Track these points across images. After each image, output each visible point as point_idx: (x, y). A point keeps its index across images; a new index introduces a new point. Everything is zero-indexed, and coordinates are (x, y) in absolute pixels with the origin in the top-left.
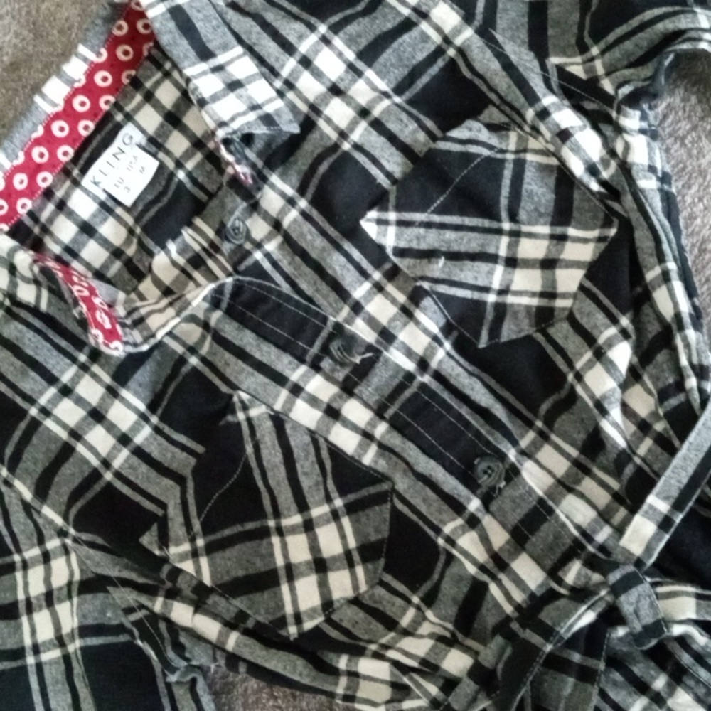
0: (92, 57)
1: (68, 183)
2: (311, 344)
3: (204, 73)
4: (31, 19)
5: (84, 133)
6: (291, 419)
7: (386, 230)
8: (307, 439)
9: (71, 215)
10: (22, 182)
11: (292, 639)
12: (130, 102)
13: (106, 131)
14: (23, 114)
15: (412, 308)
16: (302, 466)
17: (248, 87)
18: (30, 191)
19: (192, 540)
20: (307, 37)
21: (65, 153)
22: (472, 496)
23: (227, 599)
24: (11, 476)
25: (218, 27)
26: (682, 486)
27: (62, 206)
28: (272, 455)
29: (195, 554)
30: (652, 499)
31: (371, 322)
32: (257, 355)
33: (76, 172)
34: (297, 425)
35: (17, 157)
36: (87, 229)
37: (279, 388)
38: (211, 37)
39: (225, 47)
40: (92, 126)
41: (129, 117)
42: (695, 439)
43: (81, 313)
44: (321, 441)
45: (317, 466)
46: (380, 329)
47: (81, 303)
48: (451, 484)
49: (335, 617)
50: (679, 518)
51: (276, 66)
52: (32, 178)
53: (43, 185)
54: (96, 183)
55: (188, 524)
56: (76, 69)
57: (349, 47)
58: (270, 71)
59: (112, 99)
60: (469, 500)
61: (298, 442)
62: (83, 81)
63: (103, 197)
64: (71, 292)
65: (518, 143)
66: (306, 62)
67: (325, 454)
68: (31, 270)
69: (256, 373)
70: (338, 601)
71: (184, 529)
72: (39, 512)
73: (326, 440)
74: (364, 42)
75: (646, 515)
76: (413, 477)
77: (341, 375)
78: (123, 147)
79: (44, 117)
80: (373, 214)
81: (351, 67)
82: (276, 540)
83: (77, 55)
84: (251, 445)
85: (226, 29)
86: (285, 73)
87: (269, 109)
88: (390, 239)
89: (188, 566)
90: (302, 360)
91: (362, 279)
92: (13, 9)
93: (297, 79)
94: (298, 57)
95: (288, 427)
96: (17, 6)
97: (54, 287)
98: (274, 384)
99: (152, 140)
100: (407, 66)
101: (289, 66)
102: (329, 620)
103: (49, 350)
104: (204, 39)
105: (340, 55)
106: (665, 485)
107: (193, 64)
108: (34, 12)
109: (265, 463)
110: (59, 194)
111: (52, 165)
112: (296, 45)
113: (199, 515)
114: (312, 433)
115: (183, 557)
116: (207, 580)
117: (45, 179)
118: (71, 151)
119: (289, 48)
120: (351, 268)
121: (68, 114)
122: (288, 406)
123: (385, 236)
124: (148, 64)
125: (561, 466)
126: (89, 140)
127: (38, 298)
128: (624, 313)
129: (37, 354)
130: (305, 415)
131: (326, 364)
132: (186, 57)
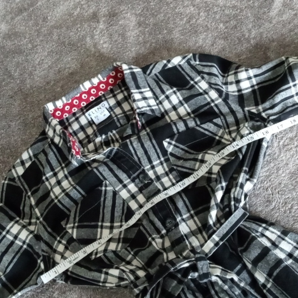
0: (101, 79)
1: (81, 113)
2: (134, 173)
3: (136, 93)
4: (82, 62)
5: (91, 100)
6: (119, 194)
7: (170, 146)
8: (122, 202)
9: (79, 122)
10: (68, 108)
11: (92, 259)
12: (108, 96)
13: (98, 101)
14: (75, 89)
15: (169, 173)
16: (117, 209)
17: (149, 100)
18: (69, 112)
19: (74, 223)
20: (169, 90)
21: (83, 104)
22: (164, 229)
23: (79, 244)
24: (31, 195)
25: (144, 81)
26: (224, 234)
27: (77, 119)
28: (109, 203)
29: (73, 228)
30: (214, 236)
31: (155, 173)
32: (116, 172)
33: (85, 110)
34: (120, 196)
35: (69, 101)
36: (82, 128)
37: (119, 184)
38: (141, 83)
39: (145, 87)
40: (94, 98)
41: (106, 99)
42: (231, 220)
43: (70, 145)
44: (126, 204)
45: (121, 211)
46: (157, 175)
47: (71, 142)
48: (159, 224)
49: (107, 254)
50: (221, 243)
51: (158, 96)
52: (71, 108)
53: (74, 111)
54: (89, 115)
55: (75, 218)
56: (95, 81)
57: (182, 96)
58: (156, 98)
59: (103, 93)
60: (162, 230)
61: (118, 202)
62: (96, 85)
63: (90, 119)
64: (69, 139)
65: (222, 134)
66: (167, 97)
67: (125, 208)
68: (60, 131)
69: (114, 177)
70: (109, 250)
71: (73, 219)
72: (34, 210)
73: (128, 204)
74: (186, 96)
75: (211, 241)
76: (149, 222)
77: (140, 185)
78: (101, 107)
79: (81, 91)
80: (168, 140)
81: (180, 102)
82: (99, 230)
83: (97, 77)
84: (103, 198)
85: (146, 82)
86: (160, 99)
87: (154, 108)
88: (170, 149)
89: (70, 231)
90: (129, 177)
91: (158, 159)
92: (77, 58)
93: (164, 101)
94: (165, 95)
95: (117, 196)
96: (79, 57)
97: (65, 139)
98: (118, 182)
99: (110, 107)
100: (197, 105)
101: (162, 97)
102: (104, 255)
103: (55, 160)
104: (139, 83)
105: (178, 98)
106: (219, 232)
107: (134, 89)
108: (83, 60)
109: (106, 205)
110: (78, 115)
111: (78, 106)
112: (165, 92)
113: (79, 217)
114: (124, 200)
115: (70, 228)
116: (75, 236)
117: (75, 110)
118: (85, 104)
119: (163, 92)
120: (156, 154)
121: (88, 93)
122: (120, 190)
123: (169, 148)
124: (117, 86)
125: (194, 227)
126: (92, 102)
127: (59, 142)
128: (225, 181)
129: (51, 160)
130: (124, 194)
131: (137, 181)
132: (132, 87)
